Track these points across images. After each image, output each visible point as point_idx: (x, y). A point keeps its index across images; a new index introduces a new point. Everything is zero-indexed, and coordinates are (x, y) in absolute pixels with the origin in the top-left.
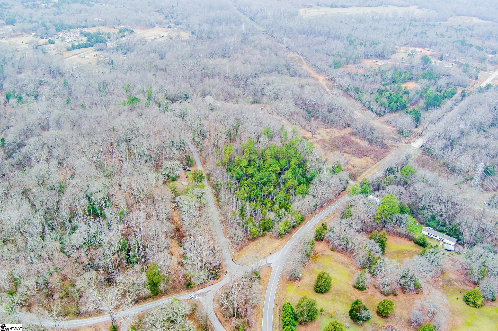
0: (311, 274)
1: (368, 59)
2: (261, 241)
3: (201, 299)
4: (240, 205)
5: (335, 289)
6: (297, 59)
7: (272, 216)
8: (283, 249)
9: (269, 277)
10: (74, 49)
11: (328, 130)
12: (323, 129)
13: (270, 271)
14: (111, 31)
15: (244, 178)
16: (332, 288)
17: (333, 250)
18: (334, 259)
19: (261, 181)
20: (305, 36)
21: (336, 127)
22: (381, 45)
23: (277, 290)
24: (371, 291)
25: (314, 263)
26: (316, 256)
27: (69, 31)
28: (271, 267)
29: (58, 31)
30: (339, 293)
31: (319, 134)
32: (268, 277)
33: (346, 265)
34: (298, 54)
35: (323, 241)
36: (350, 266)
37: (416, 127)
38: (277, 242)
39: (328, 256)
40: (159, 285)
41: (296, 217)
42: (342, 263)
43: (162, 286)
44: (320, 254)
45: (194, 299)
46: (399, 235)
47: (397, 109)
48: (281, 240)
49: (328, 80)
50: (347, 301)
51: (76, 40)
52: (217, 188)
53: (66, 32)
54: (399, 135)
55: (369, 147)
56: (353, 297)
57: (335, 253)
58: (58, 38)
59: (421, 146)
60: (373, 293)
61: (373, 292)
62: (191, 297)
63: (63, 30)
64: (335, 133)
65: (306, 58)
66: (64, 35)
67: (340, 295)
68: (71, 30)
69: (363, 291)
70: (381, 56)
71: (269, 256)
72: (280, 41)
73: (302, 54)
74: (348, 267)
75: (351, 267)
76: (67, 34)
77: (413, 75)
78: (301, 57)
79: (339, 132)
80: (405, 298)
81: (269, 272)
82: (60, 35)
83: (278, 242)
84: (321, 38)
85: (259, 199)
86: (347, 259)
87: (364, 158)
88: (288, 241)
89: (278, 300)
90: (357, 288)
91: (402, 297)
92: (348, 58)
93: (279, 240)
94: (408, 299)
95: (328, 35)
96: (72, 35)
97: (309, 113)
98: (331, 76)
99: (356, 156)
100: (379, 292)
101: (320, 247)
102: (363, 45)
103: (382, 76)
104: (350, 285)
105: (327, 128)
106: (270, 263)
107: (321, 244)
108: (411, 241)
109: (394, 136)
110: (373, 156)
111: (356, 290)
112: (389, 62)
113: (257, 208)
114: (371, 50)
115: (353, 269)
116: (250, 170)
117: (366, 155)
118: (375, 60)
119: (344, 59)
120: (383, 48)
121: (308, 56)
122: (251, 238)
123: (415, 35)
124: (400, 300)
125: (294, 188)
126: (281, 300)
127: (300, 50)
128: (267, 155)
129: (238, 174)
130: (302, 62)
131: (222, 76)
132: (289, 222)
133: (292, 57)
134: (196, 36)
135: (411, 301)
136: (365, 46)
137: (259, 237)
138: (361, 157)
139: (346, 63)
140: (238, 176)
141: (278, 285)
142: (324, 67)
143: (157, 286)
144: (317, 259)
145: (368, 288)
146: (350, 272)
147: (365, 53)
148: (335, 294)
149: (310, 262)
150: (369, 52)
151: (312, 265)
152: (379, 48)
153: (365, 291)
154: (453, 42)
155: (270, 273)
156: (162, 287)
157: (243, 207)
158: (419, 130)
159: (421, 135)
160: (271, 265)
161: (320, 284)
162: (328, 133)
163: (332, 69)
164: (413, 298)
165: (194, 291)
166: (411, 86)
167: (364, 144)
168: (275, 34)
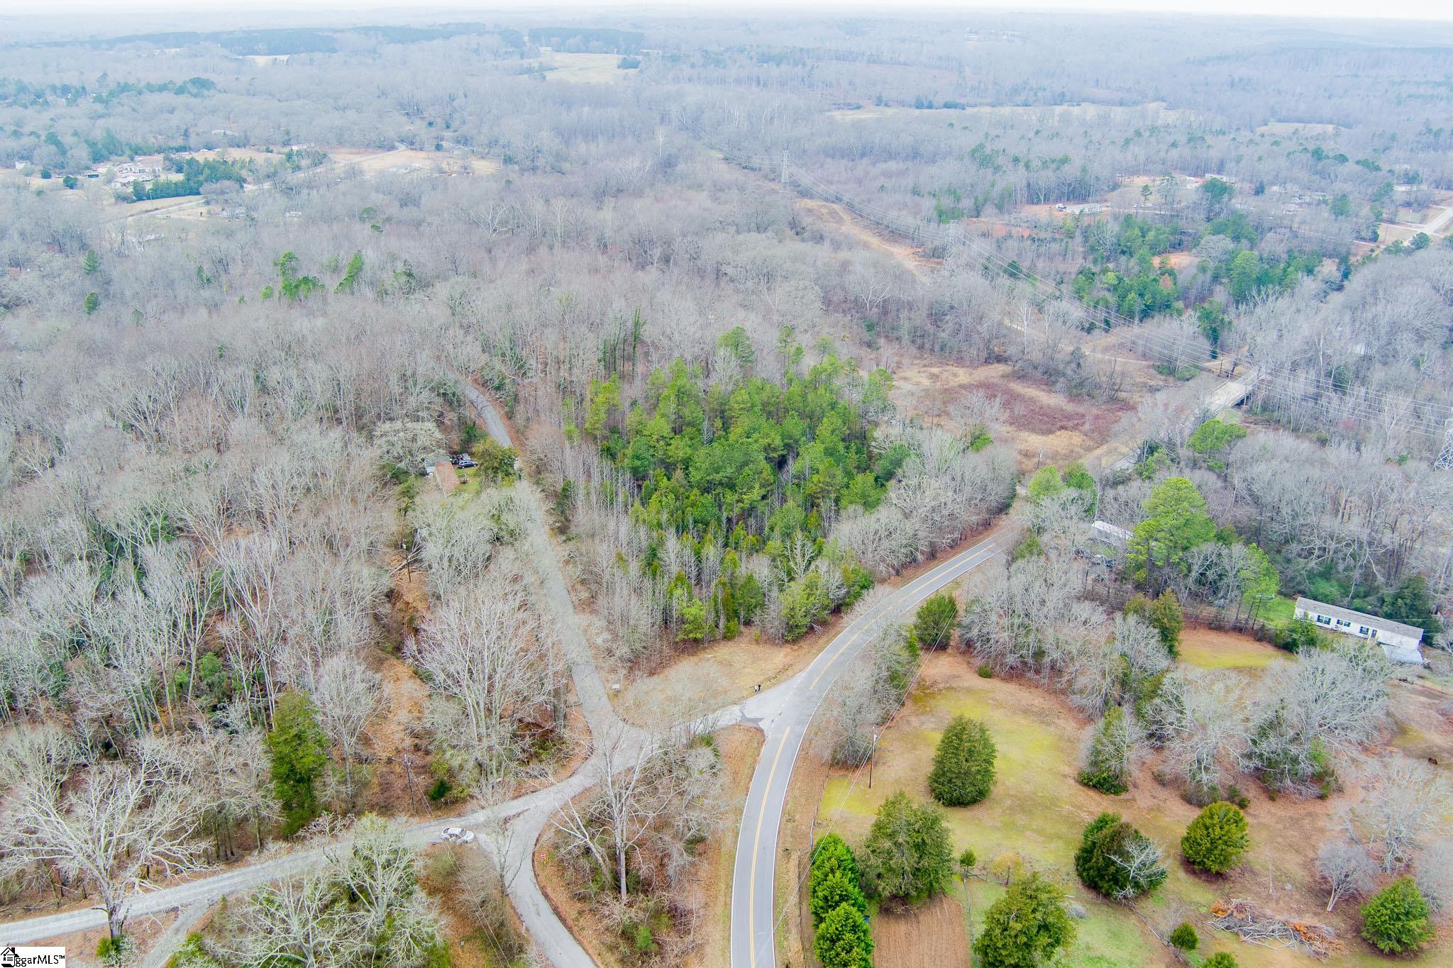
0: (914, 748)
1: (1038, 203)
2: (724, 651)
3: (486, 840)
4: (645, 544)
5: (1011, 793)
6: (824, 211)
7: (759, 569)
8: (803, 674)
9: (755, 761)
10: (140, 199)
11: (935, 370)
12: (916, 369)
13: (755, 741)
14: (260, 158)
15: (660, 471)
16: (996, 791)
17: (985, 674)
18: (996, 700)
19: (718, 477)
20: (844, 162)
21: (960, 361)
22: (1077, 162)
23: (786, 803)
24: (1148, 794)
25: (923, 714)
26: (927, 692)
27: (132, 159)
28: (760, 731)
29: (98, 158)
30: (1025, 805)
31: (905, 379)
32: (749, 760)
33: (1042, 717)
34: (826, 200)
35: (949, 650)
36: (1056, 721)
37: (1214, 356)
38: (780, 656)
39: (969, 691)
40: (317, 783)
41: (845, 571)
42: (1026, 711)
43: (330, 788)
44: (941, 686)
45: (459, 841)
46: (1216, 626)
47: (1146, 313)
48: (795, 647)
49: (923, 256)
50: (1064, 829)
51: (150, 178)
52: (562, 500)
53: (121, 163)
54: (1163, 377)
55: (1070, 407)
56: (1084, 815)
57: (995, 684)
58: (97, 176)
59: (1238, 400)
60: (1156, 801)
61: (1154, 797)
62: (446, 835)
63: (114, 158)
64: (955, 375)
65: (850, 207)
66: (116, 169)
67: (1030, 811)
68: (138, 158)
69: (1116, 793)
70: (1077, 192)
71: (751, 695)
72: (772, 176)
73: (838, 199)
74: (1048, 724)
75: (1061, 722)
76: (125, 166)
77: (1182, 233)
78: (836, 207)
79: (971, 374)
80: (1281, 813)
81: (755, 745)
82: (102, 169)
83: (786, 656)
84: (892, 165)
85: (711, 529)
86: (1042, 700)
87: (1058, 433)
88: (820, 651)
89: (792, 836)
90: (1094, 786)
91: (1269, 812)
92: (981, 198)
93: (787, 649)
94: (1291, 818)
95: (915, 155)
96: (141, 167)
97: (870, 328)
98: (930, 246)
99: (1033, 430)
100: (1177, 798)
101: (937, 667)
102: (1022, 164)
103: (1086, 239)
104: (1065, 776)
105: (931, 365)
106: (758, 716)
107: (941, 658)
108: (1263, 643)
109: (1146, 380)
110: (1087, 427)
111: (1092, 793)
112: (1104, 209)
113: (704, 552)
114: (1047, 178)
115: (1069, 728)
116: (679, 448)
117: (1062, 428)
118: (1061, 205)
119: (967, 203)
120: (1084, 170)
121: (857, 200)
122: (684, 641)
123: (1174, 145)
124: (1262, 820)
125: (833, 496)
126: (806, 836)
127: (832, 190)
128: (736, 406)
129: (638, 458)
130: (841, 218)
131: (592, 242)
132: (820, 584)
133: (809, 206)
134: (516, 167)
135: (1307, 821)
136: (1027, 166)
137: (713, 641)
138: (1050, 432)
139: (974, 213)
140: (638, 463)
141: (791, 786)
142: (907, 221)
143: (310, 790)
144: (933, 702)
145: (1135, 786)
146: (1061, 738)
147: (1029, 185)
148: (1010, 808)
149: (905, 711)
150: (1040, 183)
151: (913, 719)
152: (1071, 172)
153: (1123, 796)
154: (1289, 154)
155: (759, 749)
156: (330, 791)
157: (654, 550)
158: (1224, 362)
159: (1229, 375)
160: (761, 725)
161: (950, 764)
162: (934, 377)
163: (933, 225)
164: (1310, 814)
165: (459, 815)
166: (1180, 260)
167: (1054, 400)
168: (756, 161)
